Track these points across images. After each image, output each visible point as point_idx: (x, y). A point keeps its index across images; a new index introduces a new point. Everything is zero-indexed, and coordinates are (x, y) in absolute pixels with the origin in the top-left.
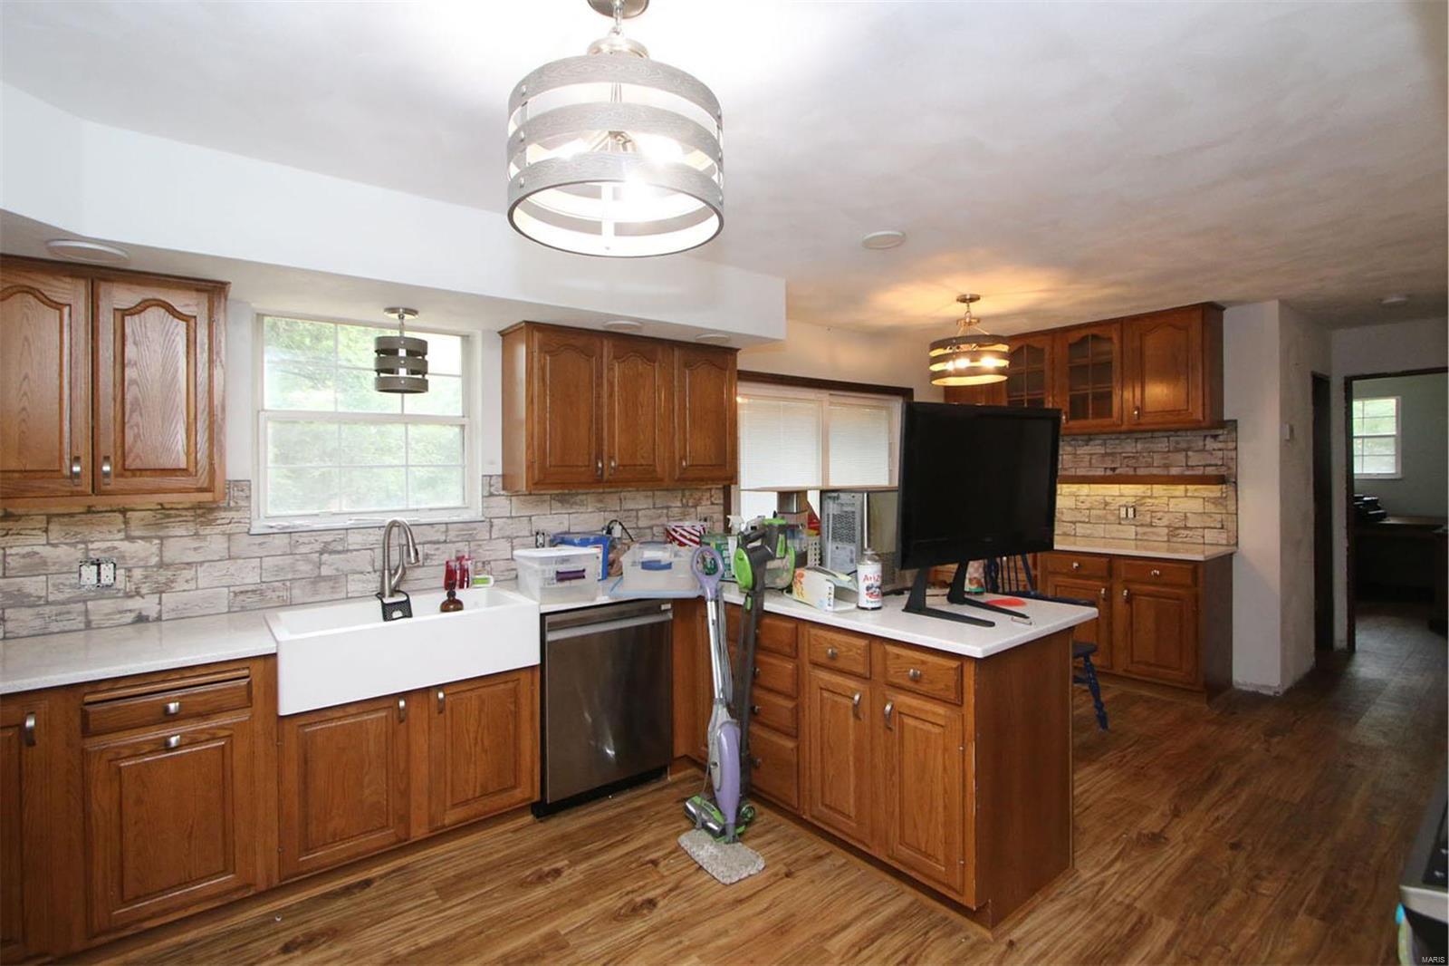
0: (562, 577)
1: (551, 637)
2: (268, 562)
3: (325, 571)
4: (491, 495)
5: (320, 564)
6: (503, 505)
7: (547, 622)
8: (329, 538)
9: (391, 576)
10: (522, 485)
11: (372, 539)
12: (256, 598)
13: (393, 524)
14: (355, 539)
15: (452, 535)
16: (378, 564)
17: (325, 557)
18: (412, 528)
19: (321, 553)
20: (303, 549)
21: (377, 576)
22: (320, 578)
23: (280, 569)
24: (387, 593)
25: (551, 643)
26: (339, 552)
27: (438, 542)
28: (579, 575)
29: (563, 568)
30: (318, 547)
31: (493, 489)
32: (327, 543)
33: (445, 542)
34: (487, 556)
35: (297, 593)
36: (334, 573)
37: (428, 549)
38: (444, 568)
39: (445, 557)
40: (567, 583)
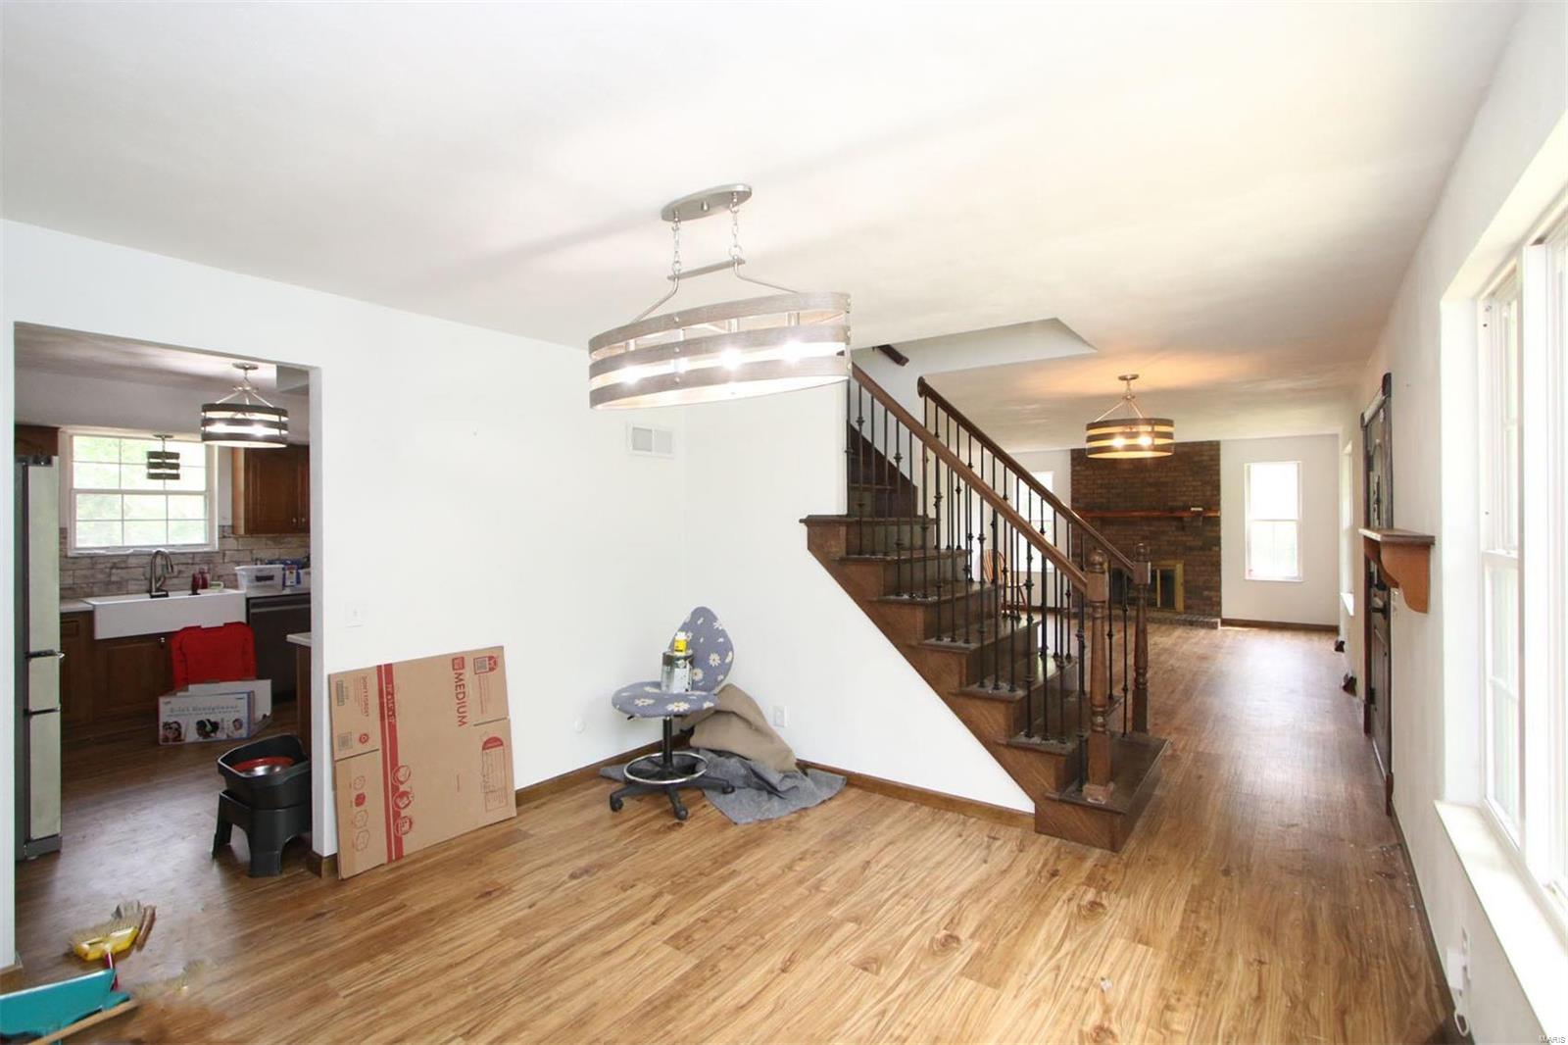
0: (259, 579)
1: (252, 611)
2: (79, 573)
3: (114, 579)
4: (224, 537)
5: (110, 575)
6: (231, 543)
7: (250, 602)
8: (115, 560)
9: (156, 582)
10: (242, 531)
11: (145, 561)
12: (70, 592)
13: (158, 553)
14: (132, 561)
15: (197, 560)
16: (148, 576)
17: (114, 571)
18: (171, 556)
19: (112, 568)
20: (102, 566)
21: (147, 582)
22: (109, 583)
23: (86, 577)
24: (154, 590)
25: (254, 614)
26: (122, 568)
27: (188, 564)
28: (271, 578)
29: (259, 574)
30: (109, 565)
31: (226, 534)
32: (115, 563)
33: (193, 564)
34: (222, 572)
35: (96, 589)
36: (118, 579)
37: (182, 568)
38: (191, 579)
39: (192, 572)
40: (263, 583)
